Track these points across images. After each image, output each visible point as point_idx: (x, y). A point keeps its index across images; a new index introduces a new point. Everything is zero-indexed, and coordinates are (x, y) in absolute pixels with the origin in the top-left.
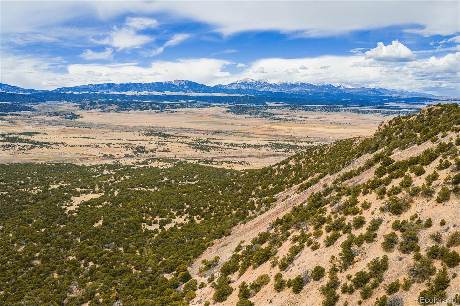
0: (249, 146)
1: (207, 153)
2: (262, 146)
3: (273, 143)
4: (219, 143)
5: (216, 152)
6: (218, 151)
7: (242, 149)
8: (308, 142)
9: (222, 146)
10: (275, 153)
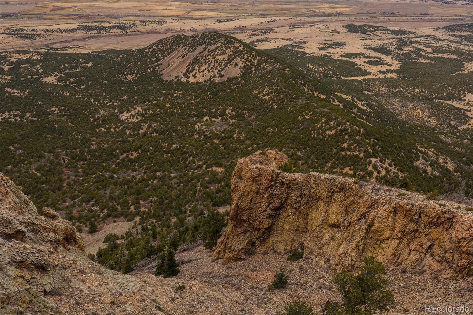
0: (65, 31)
1: (35, 41)
2: (76, 30)
3: (83, 26)
4: (33, 30)
5: (41, 39)
6: (43, 39)
7: (60, 34)
8: (109, 22)
9: (39, 32)
10: (90, 35)
